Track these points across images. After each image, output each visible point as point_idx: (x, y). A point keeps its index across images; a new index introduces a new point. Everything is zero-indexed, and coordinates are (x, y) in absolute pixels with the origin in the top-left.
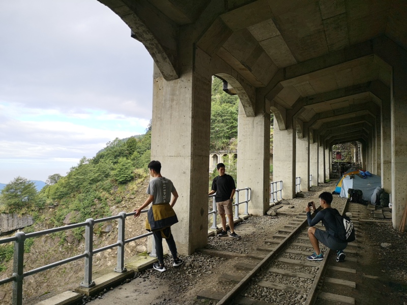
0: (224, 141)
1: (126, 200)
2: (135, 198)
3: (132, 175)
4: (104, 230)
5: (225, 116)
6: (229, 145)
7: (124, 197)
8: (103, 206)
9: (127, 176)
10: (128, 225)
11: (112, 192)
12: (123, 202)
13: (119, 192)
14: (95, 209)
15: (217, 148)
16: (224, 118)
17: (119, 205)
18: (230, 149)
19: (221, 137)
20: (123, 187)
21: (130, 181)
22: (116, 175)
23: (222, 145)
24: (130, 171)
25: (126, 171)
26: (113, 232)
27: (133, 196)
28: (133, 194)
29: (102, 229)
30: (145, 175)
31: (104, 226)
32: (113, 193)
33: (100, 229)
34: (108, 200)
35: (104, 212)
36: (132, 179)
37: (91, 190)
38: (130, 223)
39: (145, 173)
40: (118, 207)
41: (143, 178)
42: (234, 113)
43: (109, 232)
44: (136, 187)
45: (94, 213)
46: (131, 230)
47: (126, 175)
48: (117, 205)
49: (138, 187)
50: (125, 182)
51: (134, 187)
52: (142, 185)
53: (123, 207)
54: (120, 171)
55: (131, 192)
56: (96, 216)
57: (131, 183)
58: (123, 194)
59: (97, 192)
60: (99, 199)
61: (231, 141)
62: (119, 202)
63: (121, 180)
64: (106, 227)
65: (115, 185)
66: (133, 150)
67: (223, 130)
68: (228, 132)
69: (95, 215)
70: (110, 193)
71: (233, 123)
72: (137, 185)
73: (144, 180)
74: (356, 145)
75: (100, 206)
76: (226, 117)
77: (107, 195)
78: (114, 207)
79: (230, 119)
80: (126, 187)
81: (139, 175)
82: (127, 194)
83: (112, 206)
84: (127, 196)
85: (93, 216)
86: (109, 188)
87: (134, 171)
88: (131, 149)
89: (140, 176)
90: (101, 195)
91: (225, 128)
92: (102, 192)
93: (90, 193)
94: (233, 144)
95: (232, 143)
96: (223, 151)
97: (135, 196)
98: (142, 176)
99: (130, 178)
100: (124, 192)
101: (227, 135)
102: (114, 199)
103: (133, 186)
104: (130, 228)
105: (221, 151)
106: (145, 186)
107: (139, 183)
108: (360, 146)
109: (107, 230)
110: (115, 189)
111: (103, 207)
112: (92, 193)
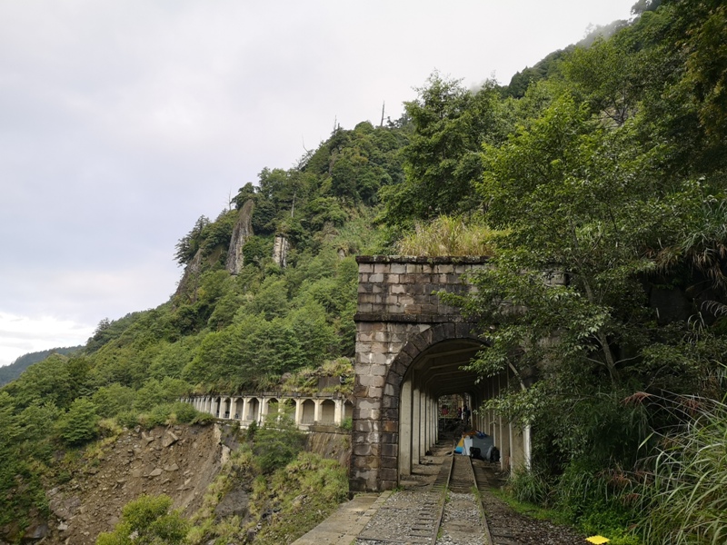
0: (273, 377)
1: (81, 477)
2: (97, 472)
3: (96, 430)
4: (30, 535)
5: (276, 338)
6: (280, 383)
7: (77, 472)
8: (33, 487)
9: (86, 433)
10: (83, 524)
11: (52, 460)
12: (74, 481)
13: (67, 461)
14: (14, 494)
15: (260, 387)
16: (275, 341)
17: (64, 486)
18: (282, 390)
19: (267, 371)
20: (75, 452)
21: (89, 441)
22: (65, 430)
23: (270, 383)
24: (93, 423)
25: (86, 422)
26: (49, 538)
27: (94, 470)
28: (95, 465)
29: (27, 532)
30: (119, 431)
31: (32, 526)
32: (55, 464)
33: (22, 533)
34: (43, 476)
35: (33, 500)
36: (94, 437)
37: (11, 458)
38: (87, 520)
39: (118, 427)
40: (61, 490)
41: (116, 436)
42: (291, 334)
43: (39, 539)
44: (102, 453)
45: (11, 503)
46: (88, 533)
47: (84, 431)
48: (60, 487)
49: (105, 452)
50: (80, 443)
51: (97, 452)
52: (113, 448)
53: (73, 490)
54: (73, 423)
55: (91, 462)
56: (15, 508)
57: (91, 445)
58: (74, 466)
59: (24, 461)
60: (26, 475)
61: (284, 377)
62: (66, 481)
63: (73, 439)
64: (34, 529)
65: (61, 448)
66: (79, 381)
67: (273, 360)
68: (279, 363)
69: (13, 505)
70: (48, 465)
71: (288, 349)
72: (102, 448)
73: (117, 440)
74: (464, 397)
75: (26, 487)
76: (278, 340)
77: (42, 467)
78: (54, 490)
79: (283, 344)
80: (81, 452)
81: (109, 430)
82: (82, 466)
83: (51, 488)
84: (85, 469)
85: (9, 508)
86: (47, 454)
87: (99, 422)
88: (76, 380)
89: (109, 433)
90: (30, 467)
91: (275, 357)
92: (32, 461)
93: (7, 463)
94: (288, 383)
95: (285, 381)
96: (270, 393)
97: (98, 469)
98: (113, 432)
99: (91, 437)
100: (77, 462)
101: (278, 367)
102: (56, 475)
103: (96, 450)
104: (87, 530)
105: (265, 393)
106: (119, 452)
107: (107, 446)
108: (469, 398)
109: (36, 534)
110: (58, 455)
111: (31, 491)
112: (12, 464)
